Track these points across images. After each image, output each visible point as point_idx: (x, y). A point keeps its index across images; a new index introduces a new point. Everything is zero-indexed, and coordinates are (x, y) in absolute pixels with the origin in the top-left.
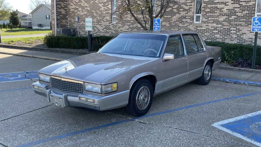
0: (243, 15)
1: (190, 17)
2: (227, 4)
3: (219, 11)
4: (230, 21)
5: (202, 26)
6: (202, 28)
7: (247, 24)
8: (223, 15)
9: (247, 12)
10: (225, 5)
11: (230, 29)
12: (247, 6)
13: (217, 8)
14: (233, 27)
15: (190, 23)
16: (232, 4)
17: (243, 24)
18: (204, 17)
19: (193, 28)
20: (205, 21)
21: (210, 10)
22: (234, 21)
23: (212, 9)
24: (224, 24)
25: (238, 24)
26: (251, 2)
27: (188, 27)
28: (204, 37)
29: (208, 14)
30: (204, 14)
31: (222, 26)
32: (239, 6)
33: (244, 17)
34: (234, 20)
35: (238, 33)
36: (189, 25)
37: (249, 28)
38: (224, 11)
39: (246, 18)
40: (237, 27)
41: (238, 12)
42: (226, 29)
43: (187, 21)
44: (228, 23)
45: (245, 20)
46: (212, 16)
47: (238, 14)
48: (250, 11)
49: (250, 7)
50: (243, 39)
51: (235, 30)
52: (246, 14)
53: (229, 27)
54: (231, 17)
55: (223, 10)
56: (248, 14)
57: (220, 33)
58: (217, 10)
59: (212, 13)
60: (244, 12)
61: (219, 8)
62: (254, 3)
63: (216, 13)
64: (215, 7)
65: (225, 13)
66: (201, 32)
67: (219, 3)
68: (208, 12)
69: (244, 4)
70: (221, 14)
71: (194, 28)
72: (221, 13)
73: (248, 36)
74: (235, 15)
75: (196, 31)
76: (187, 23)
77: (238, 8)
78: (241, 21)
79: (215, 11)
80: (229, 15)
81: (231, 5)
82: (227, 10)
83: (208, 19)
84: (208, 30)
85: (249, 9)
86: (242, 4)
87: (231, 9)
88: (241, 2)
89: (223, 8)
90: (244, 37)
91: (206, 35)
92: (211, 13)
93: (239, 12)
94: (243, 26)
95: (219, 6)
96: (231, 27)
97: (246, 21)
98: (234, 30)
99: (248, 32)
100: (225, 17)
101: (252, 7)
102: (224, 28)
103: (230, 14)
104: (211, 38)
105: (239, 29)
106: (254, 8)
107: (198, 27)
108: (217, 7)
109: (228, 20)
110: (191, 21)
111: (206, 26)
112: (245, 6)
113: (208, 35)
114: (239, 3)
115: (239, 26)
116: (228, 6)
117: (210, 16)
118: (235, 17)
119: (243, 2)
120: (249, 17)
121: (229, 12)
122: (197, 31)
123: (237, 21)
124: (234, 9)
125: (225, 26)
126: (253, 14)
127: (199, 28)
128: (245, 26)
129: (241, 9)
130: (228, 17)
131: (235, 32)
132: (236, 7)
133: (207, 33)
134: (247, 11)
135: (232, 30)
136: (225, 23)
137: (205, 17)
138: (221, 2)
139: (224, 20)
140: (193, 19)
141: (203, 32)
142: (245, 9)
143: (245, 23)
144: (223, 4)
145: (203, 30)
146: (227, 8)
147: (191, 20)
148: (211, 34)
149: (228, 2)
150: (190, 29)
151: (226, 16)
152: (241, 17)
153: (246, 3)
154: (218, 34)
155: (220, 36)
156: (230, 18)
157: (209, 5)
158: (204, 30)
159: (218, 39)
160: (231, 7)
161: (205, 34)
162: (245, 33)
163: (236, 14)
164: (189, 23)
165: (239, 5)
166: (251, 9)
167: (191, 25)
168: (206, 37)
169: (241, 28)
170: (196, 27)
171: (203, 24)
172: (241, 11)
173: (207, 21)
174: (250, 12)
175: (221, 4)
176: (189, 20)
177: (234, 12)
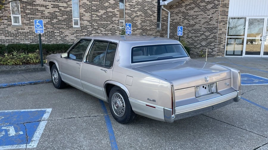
0: (64, 19)
1: (6, 18)
2: (48, 7)
3: (40, 13)
4: (53, 24)
5: (24, 28)
6: (24, 31)
7: (68, 27)
8: (45, 17)
9: (67, 17)
10: (46, 8)
11: (54, 31)
12: (65, 11)
13: (38, 11)
14: (57, 30)
15: (8, 24)
16: (52, 7)
17: (65, 26)
18: (24, 19)
19: (13, 31)
20: (27, 23)
21: (31, 12)
22: (57, 25)
23: (33, 10)
24: (47, 27)
25: (61, 27)
26: (69, 8)
27: (5, 29)
28: (29, 40)
29: (28, 16)
30: (24, 16)
31: (46, 28)
32: (59, 11)
33: (65, 21)
34: (56, 23)
35: (62, 36)
36: (8, 27)
37: (70, 30)
38: (45, 14)
39: (66, 22)
40: (60, 30)
41: (58, 16)
42: (50, 31)
43: (4, 22)
44: (51, 26)
45: (65, 23)
46: (34, 18)
47: (59, 18)
48: (68, 15)
49: (68, 13)
50: (67, 41)
51: (59, 33)
52: (66, 18)
53: (53, 30)
54: (53, 20)
55: (44, 12)
56: (68, 18)
57: (45, 35)
58: (38, 12)
59: (34, 15)
60: (63, 16)
61: (40, 11)
62: (70, 9)
63: (38, 15)
64: (36, 9)
65: (47, 16)
66: (23, 35)
67: (40, 5)
68: (28, 13)
69: (63, 9)
70: (43, 17)
71: (15, 31)
72: (43, 15)
73: (70, 37)
74: (56, 19)
75: (17, 34)
76: (3, 24)
77: (58, 12)
78: (63, 25)
79: (36, 13)
80: (51, 19)
81: (52, 9)
82: (48, 13)
83: (30, 21)
84: (32, 32)
85: (68, 14)
86: (61, 9)
87: (52, 13)
88: (60, 7)
89: (44, 11)
90: (67, 38)
91: (31, 38)
92: (32, 15)
93: (60, 16)
94: (65, 29)
95: (40, 8)
96: (54, 30)
97: (67, 25)
98: (57, 33)
99: (69, 34)
100: (47, 20)
101: (70, 13)
102: (48, 30)
103: (52, 17)
104: (37, 41)
105: (62, 32)
106: (71, 14)
107: (19, 29)
108: (38, 9)
109: (51, 23)
110: (9, 23)
111: (29, 28)
112: (64, 11)
113: (32, 38)
114: (59, 8)
115: (61, 29)
116: (48, 10)
117: (31, 18)
118: (56, 20)
119: (62, 7)
120: (68, 21)
121: (51, 15)
122: (19, 34)
123: (59, 24)
124: (55, 13)
125: (49, 28)
126: (71, 18)
127: (20, 31)
128: (66, 29)
129: (61, 14)
130: (50, 20)
131: (58, 34)
132: (56, 11)
133: (31, 35)
134: (66, 15)
135: (56, 33)
136: (49, 26)
137: (26, 19)
138: (41, 5)
139: (47, 23)
140: (11, 20)
141: (26, 35)
142: (64, 14)
143: (66, 26)
144: (43, 7)
145: (25, 32)
146: (48, 11)
147: (8, 21)
148: (35, 37)
149: (48, 6)
150: (9, 32)
151: (49, 19)
152: (62, 21)
153: (64, 8)
154: (43, 37)
155: (45, 38)
156: (53, 22)
157: (28, 6)
158: (27, 32)
159: (44, 41)
160: (52, 10)
161: (29, 37)
162: (68, 36)
163: (57, 17)
164: (6, 24)
165: (59, 9)
166: (69, 14)
167: (10, 27)
168: (30, 40)
169: (63, 31)
170: (17, 29)
171: (25, 26)
172: (61, 15)
173: (29, 23)
174: (69, 17)
175: (42, 7)
176: (6, 21)
177: (56, 16)
